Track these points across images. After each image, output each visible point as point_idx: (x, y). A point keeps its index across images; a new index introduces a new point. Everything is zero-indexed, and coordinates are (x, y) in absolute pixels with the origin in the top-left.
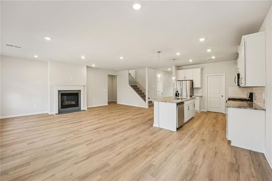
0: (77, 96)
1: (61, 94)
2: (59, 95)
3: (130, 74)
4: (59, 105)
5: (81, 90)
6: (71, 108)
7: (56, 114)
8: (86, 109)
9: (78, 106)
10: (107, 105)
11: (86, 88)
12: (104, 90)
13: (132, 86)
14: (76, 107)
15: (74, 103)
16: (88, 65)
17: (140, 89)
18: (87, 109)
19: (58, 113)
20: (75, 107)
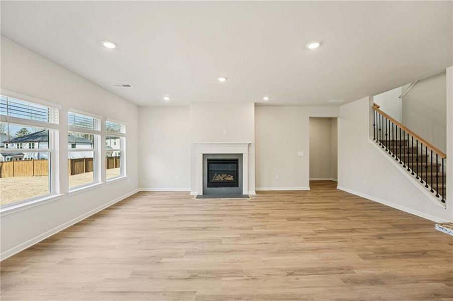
0: (236, 165)
1: (208, 160)
2: (205, 162)
3: (375, 107)
4: (205, 180)
5: (242, 154)
6: (224, 188)
7: (198, 197)
8: (252, 193)
9: (238, 186)
10: (308, 188)
11: (253, 150)
12: (301, 154)
13: (384, 143)
14: (234, 188)
15: (231, 178)
16: (256, 102)
17: (422, 151)
18: (254, 193)
19: (202, 194)
20: (232, 188)
